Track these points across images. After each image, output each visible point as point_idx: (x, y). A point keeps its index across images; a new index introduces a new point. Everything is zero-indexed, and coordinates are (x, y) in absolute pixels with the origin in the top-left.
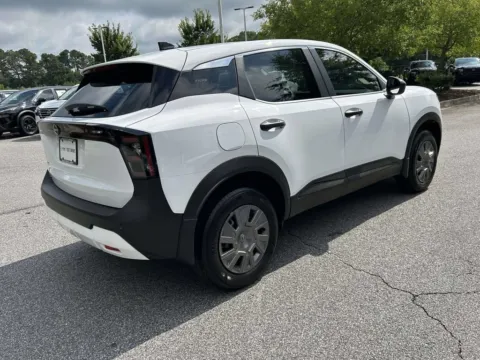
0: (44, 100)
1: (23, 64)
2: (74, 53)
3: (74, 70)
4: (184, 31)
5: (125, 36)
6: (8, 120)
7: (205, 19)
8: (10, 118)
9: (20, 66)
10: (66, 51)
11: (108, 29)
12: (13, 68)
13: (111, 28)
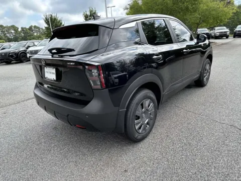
0: (30, 47)
1: (13, 32)
2: (35, 27)
3: (35, 34)
4: (85, 16)
5: (59, 19)
6: (14, 56)
7: (94, 11)
8: (15, 55)
9: (12, 33)
10: (32, 26)
11: (52, 16)
12: (8, 33)
13: (53, 15)
